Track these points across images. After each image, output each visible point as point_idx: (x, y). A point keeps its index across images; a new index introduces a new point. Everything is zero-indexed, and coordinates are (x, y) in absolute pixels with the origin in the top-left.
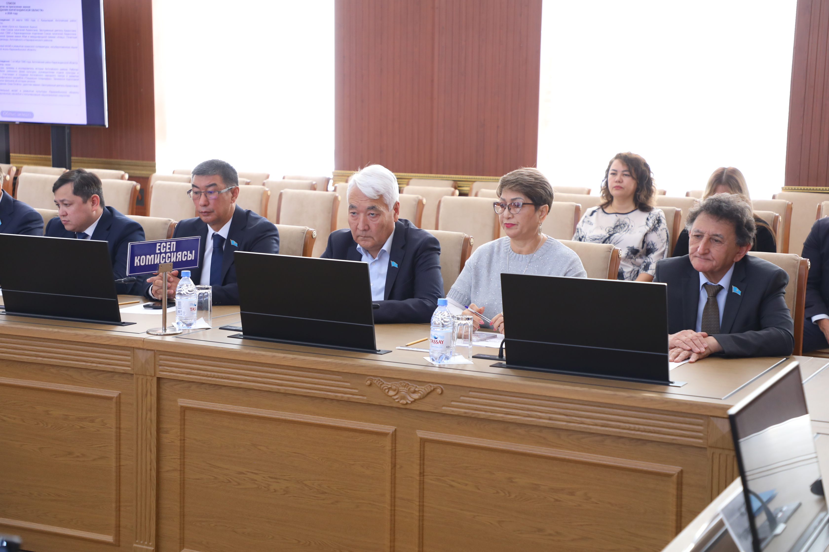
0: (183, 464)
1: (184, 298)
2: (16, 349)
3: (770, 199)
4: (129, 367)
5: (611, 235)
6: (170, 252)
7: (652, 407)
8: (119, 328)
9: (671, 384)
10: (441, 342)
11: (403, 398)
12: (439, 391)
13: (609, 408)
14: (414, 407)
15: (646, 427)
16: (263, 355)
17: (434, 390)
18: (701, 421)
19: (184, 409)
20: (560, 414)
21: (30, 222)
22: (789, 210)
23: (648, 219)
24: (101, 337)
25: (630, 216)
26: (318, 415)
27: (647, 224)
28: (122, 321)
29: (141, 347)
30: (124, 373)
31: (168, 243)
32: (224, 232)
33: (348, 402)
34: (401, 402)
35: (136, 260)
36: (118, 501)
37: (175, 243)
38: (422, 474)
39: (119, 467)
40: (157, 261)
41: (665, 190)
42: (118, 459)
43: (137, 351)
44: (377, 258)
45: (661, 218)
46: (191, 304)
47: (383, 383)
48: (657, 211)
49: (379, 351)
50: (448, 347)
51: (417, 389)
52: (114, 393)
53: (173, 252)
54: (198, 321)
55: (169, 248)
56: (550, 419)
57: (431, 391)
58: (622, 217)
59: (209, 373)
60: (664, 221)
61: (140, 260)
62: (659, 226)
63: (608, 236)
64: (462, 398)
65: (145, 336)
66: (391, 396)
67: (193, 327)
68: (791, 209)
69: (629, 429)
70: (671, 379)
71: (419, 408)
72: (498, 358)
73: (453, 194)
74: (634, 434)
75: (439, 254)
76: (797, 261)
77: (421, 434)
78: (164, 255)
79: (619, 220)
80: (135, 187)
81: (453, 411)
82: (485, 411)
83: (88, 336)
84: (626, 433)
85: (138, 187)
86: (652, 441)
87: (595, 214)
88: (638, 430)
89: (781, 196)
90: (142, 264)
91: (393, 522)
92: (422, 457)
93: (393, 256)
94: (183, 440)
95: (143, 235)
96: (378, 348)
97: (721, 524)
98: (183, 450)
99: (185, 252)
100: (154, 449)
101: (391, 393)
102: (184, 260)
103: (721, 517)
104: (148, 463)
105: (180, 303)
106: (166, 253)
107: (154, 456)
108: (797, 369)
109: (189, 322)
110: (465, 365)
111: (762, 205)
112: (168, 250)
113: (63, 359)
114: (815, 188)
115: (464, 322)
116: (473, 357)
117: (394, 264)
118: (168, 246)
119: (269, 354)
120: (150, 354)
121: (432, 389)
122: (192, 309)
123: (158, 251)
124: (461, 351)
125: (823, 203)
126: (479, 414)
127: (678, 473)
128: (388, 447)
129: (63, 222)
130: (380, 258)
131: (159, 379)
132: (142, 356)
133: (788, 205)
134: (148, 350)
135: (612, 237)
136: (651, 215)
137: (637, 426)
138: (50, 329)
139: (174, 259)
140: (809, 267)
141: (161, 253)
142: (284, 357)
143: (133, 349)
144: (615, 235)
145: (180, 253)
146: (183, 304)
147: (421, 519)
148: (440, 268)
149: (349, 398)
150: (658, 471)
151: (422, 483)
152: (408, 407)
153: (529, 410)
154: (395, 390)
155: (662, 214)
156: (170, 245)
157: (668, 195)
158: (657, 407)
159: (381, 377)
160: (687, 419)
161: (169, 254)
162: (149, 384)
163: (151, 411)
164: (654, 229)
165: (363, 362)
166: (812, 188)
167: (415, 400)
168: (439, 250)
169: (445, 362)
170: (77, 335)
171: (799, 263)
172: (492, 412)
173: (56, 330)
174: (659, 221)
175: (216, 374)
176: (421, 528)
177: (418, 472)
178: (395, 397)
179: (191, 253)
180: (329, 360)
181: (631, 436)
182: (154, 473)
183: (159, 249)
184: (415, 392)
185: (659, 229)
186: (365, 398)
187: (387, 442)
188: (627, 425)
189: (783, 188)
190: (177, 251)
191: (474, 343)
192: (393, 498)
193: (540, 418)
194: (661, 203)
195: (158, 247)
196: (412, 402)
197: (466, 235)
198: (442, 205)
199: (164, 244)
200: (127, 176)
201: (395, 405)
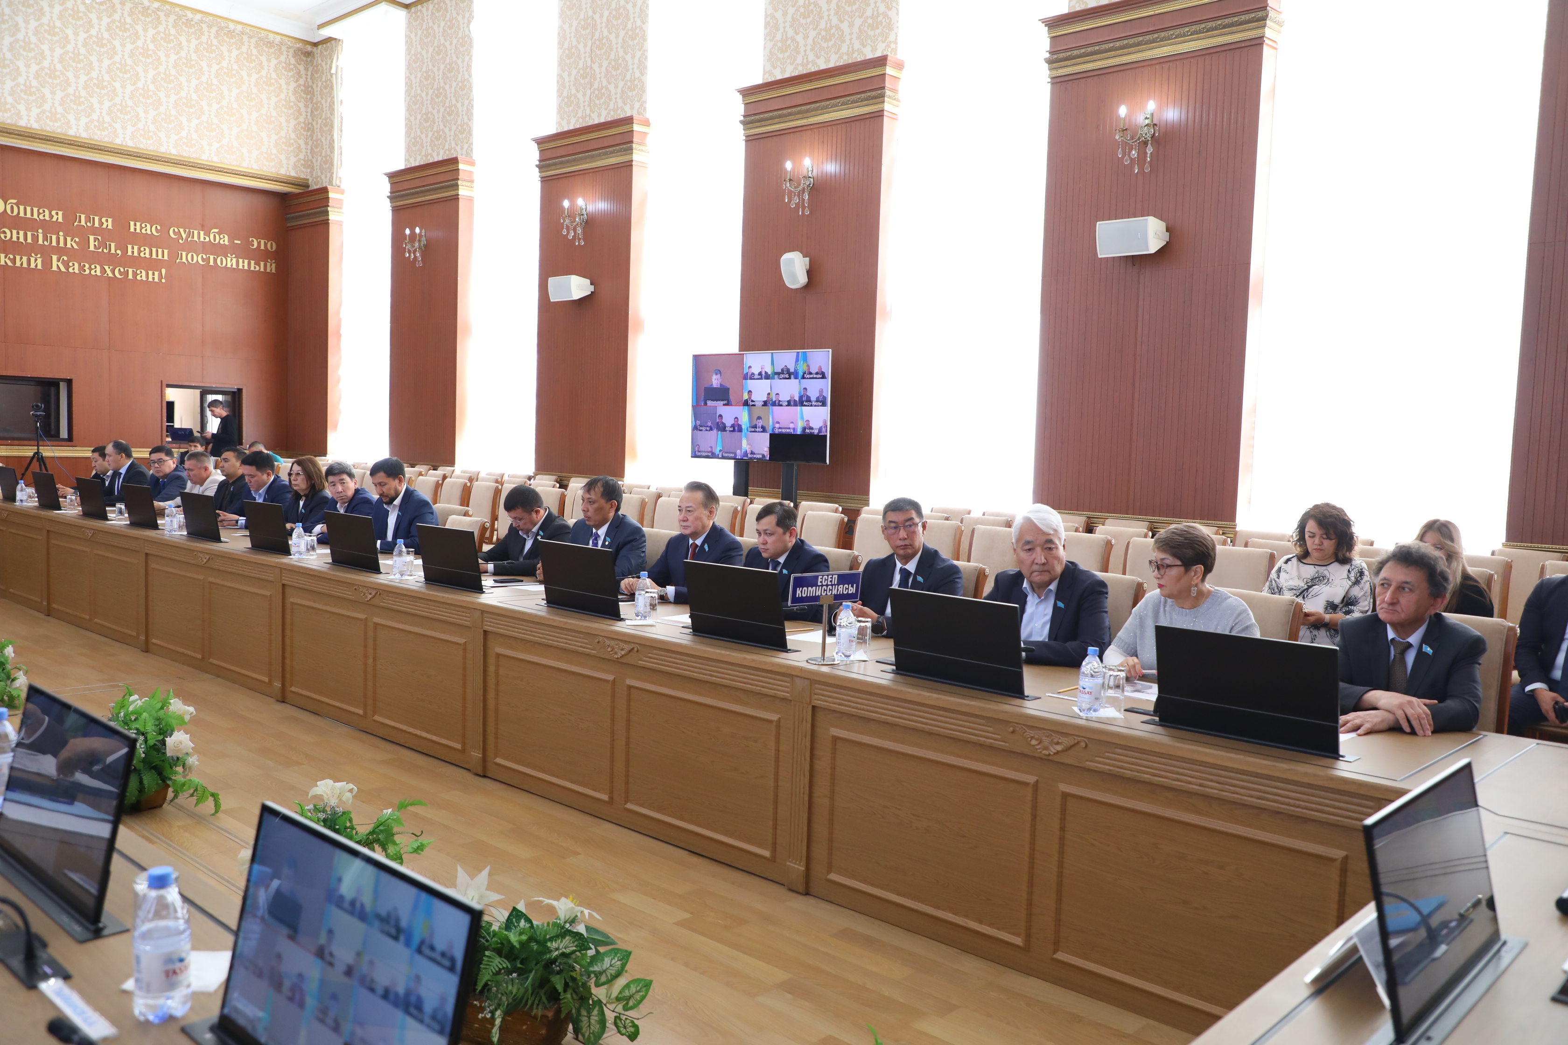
0: (832, 792)
1: (843, 630)
2: (695, 667)
3: (1488, 555)
4: (788, 693)
5: (1309, 587)
6: (832, 585)
7: (1315, 783)
8: (784, 655)
9: (1341, 759)
10: (1090, 693)
11: (1046, 748)
12: (1083, 745)
13: (1267, 779)
14: (1057, 758)
15: (1307, 804)
16: (909, 693)
17: (1078, 743)
18: (1371, 804)
19: (835, 739)
20: (1211, 781)
21: (731, 550)
22: (1507, 568)
23: (1349, 571)
24: (765, 663)
25: (1330, 568)
26: (960, 757)
27: (1349, 578)
28: (789, 648)
29: (799, 675)
30: (784, 699)
31: (830, 576)
32: (911, 566)
33: (991, 747)
34: (1044, 752)
35: (798, 592)
36: (775, 819)
37: (836, 576)
38: (1063, 829)
39: (777, 787)
40: (818, 593)
41: (1373, 539)
42: (776, 779)
43: (795, 679)
44: (1043, 598)
45: (1364, 570)
46: (850, 636)
47: (1026, 732)
48: (1359, 561)
49: (1028, 696)
50: (1097, 699)
51: (1060, 741)
52: (774, 717)
53: (835, 585)
54: (857, 653)
55: (831, 581)
56: (1201, 785)
57: (1075, 745)
58: (1321, 569)
59: (859, 706)
60: (1366, 573)
61: (801, 592)
62: (1362, 579)
63: (1306, 587)
64: (1107, 754)
65: (804, 665)
66: (1034, 746)
67: (851, 658)
68: (1511, 567)
69: (1288, 804)
70: (1341, 753)
71: (1062, 761)
72: (1152, 713)
73: (1146, 536)
74: (1293, 811)
75: (1107, 598)
76: (1504, 626)
77: (1064, 787)
78: (825, 587)
79: (1318, 572)
80: (843, 519)
81: (1097, 767)
82: (1131, 771)
83: (754, 660)
84: (1284, 809)
85: (846, 519)
86: (1313, 820)
87: (1289, 562)
88: (1299, 807)
89: (1501, 553)
90: (804, 596)
91: (1031, 876)
92: (1063, 811)
93: (1059, 596)
94: (833, 768)
95: (828, 567)
96: (1026, 693)
97: (1354, 950)
98: (833, 778)
99: (847, 586)
100: (807, 775)
101: (1034, 742)
102: (845, 593)
103: (1355, 940)
104: (802, 787)
105: (839, 634)
106: (827, 585)
107: (807, 781)
108: (1468, 767)
109: (848, 653)
110: (1114, 719)
111: (1476, 561)
112: (829, 583)
113: (733, 680)
114: (1540, 545)
115: (1116, 673)
116: (1125, 710)
117: (1060, 604)
118: (830, 579)
119: (916, 692)
120: (807, 682)
121: (1076, 741)
122: (851, 641)
123: (819, 584)
124: (1113, 702)
125: (1547, 563)
126: (1124, 773)
127: (1343, 858)
128: (1029, 797)
129: (761, 551)
130: (1046, 598)
131: (814, 707)
132: (800, 684)
133: (1507, 562)
134: (805, 678)
135: (1311, 590)
136: (1353, 567)
137: (1297, 802)
138: (723, 652)
139: (835, 592)
140: (1518, 635)
141: (822, 586)
142: (929, 696)
143: (792, 676)
144: (1314, 587)
145: (842, 586)
146: (842, 636)
147: (1060, 875)
148: (1106, 612)
149: (991, 743)
150: (1320, 853)
151: (1062, 838)
152: (1050, 758)
153: (1178, 773)
154: (1037, 740)
155: (1364, 565)
156: (832, 578)
157: (1375, 546)
158: (1320, 783)
159: (1024, 725)
160: (1355, 800)
161: (830, 587)
162: (805, 711)
163: (806, 737)
164: (1357, 582)
165: (1007, 708)
166: (1536, 545)
167: (1058, 752)
168: (1107, 593)
169: (1093, 715)
170: (745, 659)
171: (1506, 630)
172: (1138, 772)
173: (728, 653)
174: (1361, 573)
175: (865, 707)
176: (1060, 884)
177: (1058, 827)
178: (1037, 747)
179: (852, 586)
180: (973, 703)
181: (1290, 813)
182: (806, 798)
183: (821, 582)
184: (1058, 743)
185: (1362, 582)
186: (1007, 745)
187: (1028, 793)
188: (1287, 800)
189: (1503, 544)
190: (838, 584)
191: (1126, 693)
192: (1032, 849)
193: (1190, 783)
194: (1363, 554)
195: (820, 580)
196: (1055, 754)
197: (1140, 580)
198: (1131, 546)
199: (826, 577)
200: (840, 509)
201: (1037, 755)
